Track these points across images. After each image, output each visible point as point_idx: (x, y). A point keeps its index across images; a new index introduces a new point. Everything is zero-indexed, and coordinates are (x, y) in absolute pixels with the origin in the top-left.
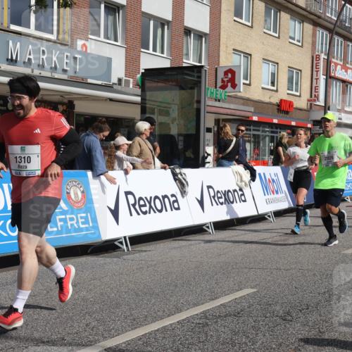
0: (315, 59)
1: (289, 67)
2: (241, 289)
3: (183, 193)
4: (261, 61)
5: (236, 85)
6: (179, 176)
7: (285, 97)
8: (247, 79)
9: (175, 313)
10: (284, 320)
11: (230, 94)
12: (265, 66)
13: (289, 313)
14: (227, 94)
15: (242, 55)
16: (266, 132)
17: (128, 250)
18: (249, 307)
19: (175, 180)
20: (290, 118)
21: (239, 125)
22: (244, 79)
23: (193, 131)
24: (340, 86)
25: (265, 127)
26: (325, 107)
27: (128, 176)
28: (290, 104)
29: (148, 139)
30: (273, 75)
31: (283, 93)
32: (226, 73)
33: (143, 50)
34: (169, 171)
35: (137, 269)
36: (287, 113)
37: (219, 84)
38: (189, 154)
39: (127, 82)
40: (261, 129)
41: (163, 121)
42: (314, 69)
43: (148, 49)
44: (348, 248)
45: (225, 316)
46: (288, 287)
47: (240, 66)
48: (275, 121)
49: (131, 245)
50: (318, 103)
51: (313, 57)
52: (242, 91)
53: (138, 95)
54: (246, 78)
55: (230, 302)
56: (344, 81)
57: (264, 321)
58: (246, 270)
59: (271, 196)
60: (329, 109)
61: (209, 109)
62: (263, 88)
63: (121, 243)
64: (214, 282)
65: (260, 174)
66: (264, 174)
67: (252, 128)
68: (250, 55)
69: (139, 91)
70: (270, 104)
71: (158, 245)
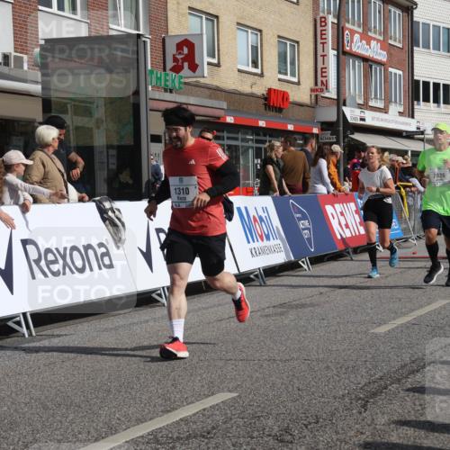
0: (318, 24)
1: (279, 37)
2: (213, 394)
3: (118, 241)
4: (234, 26)
5: (197, 66)
6: (110, 213)
7: (276, 86)
8: (214, 57)
9: (107, 436)
10: (282, 441)
11: (187, 80)
12: (241, 35)
13: (287, 430)
14: (182, 80)
15: (204, 16)
16: (248, 141)
17: (30, 334)
18: (225, 423)
19: (104, 220)
20: (285, 118)
21: (204, 131)
22: (209, 55)
23: (129, 141)
24: (359, 67)
25: (247, 134)
26: (338, 100)
27: (28, 215)
28: (284, 96)
29: (56, 153)
30: (255, 49)
31: (272, 79)
32: (180, 46)
33: (40, 8)
34: (93, 205)
35: (45, 365)
36: (280, 110)
37: (170, 64)
38: (125, 177)
39: (19, 61)
40: (240, 136)
41: (80, 125)
42: (319, 41)
43: (50, 7)
44: (380, 325)
45: (188, 438)
46: (287, 388)
47: (202, 34)
48: (262, 124)
49: (34, 327)
50: (327, 95)
51: (315, 20)
52: (207, 76)
53: (37, 82)
54: (212, 54)
55: (194, 415)
56: (365, 59)
57: (248, 444)
58: (220, 364)
59: (258, 244)
60: (345, 105)
61: (153, 104)
62: (239, 71)
63: (19, 323)
64: (170, 383)
65: (239, 209)
66: (246, 208)
67: (225, 134)
68: (217, 17)
69: (38, 75)
70: (252, 95)
71: (80, 326)
